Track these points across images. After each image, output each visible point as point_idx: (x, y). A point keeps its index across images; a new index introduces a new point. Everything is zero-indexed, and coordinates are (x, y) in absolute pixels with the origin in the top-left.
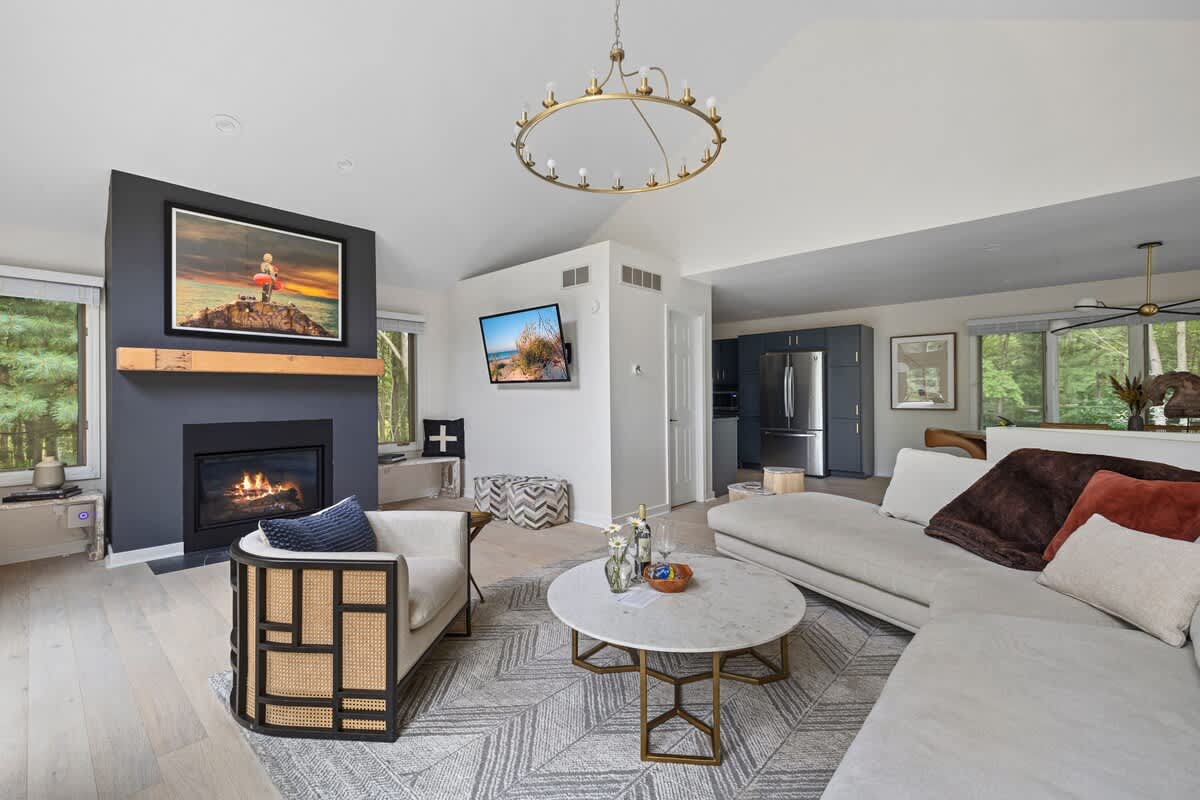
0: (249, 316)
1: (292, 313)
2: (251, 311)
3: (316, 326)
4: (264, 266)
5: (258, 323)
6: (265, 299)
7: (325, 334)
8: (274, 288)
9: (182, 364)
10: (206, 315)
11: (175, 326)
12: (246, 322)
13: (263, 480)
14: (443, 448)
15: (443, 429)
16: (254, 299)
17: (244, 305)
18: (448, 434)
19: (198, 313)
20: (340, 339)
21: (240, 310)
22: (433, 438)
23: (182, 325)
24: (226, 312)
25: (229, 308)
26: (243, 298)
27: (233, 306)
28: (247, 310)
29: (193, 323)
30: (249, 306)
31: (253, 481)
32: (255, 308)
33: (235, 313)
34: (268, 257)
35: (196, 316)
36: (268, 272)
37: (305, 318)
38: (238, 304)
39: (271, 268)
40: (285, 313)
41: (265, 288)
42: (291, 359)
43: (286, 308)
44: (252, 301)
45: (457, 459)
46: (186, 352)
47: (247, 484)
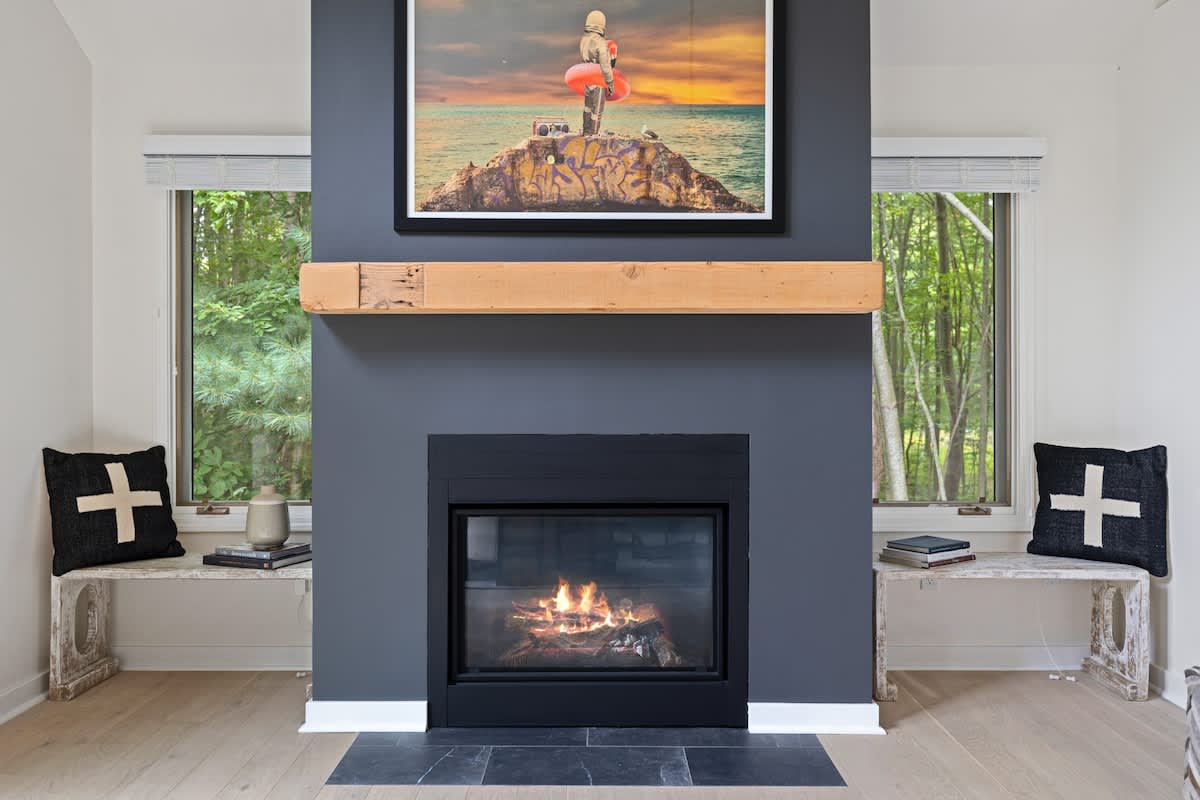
0: (556, 173)
1: (650, 155)
2: (559, 160)
3: (708, 183)
4: (587, 44)
5: (573, 190)
6: (589, 126)
7: (730, 202)
8: (609, 96)
9: (405, 295)
10: (470, 181)
11: (413, 212)
12: (550, 191)
13: (596, 597)
14: (1093, 537)
15: (1094, 474)
16: (566, 129)
17: (545, 148)
18: (1109, 492)
19: (454, 177)
20: (767, 215)
21: (537, 160)
22: (1060, 502)
23: (426, 208)
24: (508, 170)
25: (514, 158)
26: (544, 132)
27: (523, 152)
28: (551, 160)
29: (445, 203)
30: (553, 148)
31: (575, 596)
32: (570, 151)
33: (526, 168)
34: (596, 19)
35: (452, 184)
36: (595, 58)
37: (682, 166)
38: (532, 146)
39: (602, 46)
40: (633, 156)
41: (590, 101)
42: (632, 274)
43: (635, 143)
44: (561, 136)
45: (1142, 575)
46: (414, 265)
47: (563, 601)
